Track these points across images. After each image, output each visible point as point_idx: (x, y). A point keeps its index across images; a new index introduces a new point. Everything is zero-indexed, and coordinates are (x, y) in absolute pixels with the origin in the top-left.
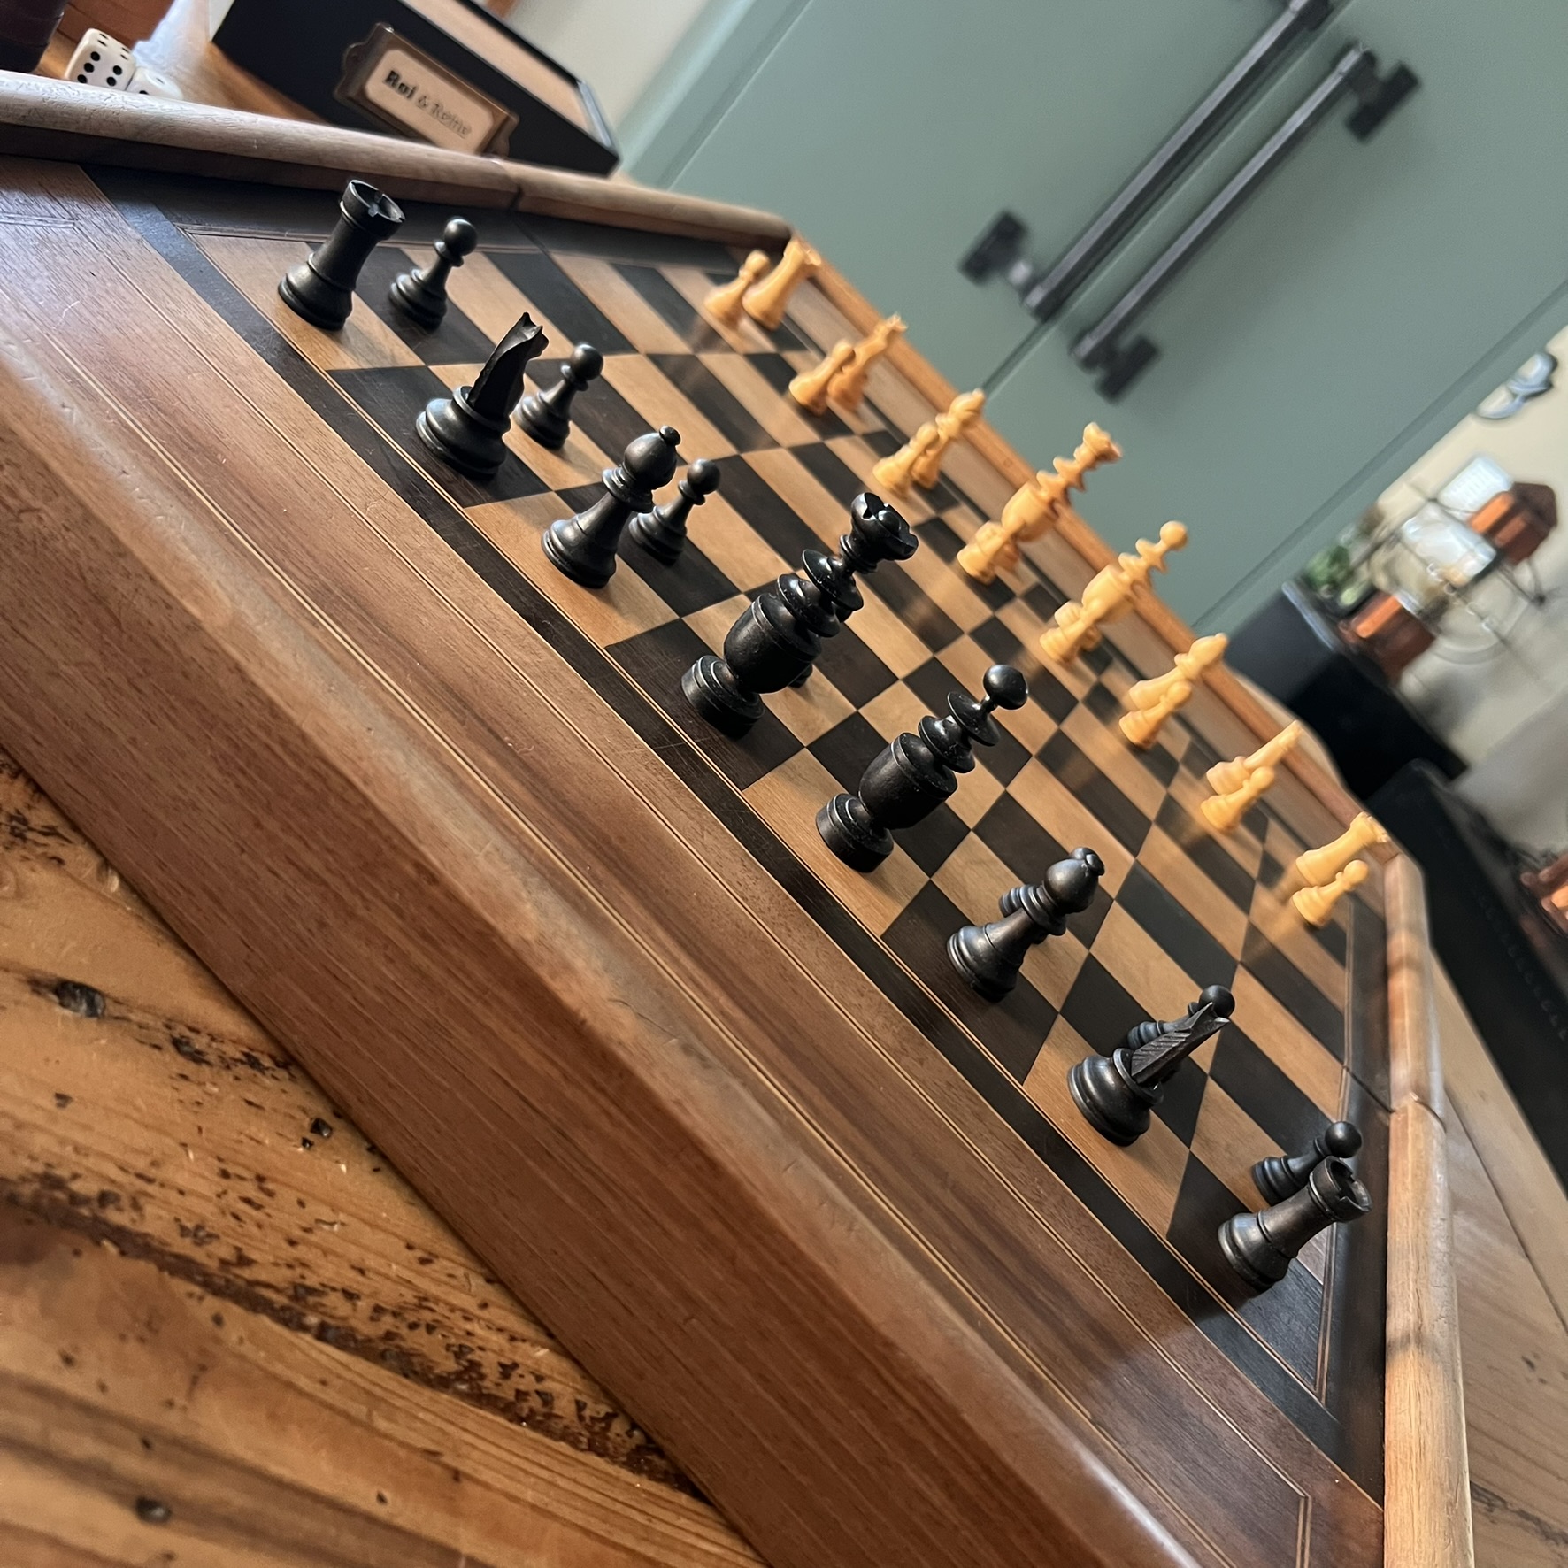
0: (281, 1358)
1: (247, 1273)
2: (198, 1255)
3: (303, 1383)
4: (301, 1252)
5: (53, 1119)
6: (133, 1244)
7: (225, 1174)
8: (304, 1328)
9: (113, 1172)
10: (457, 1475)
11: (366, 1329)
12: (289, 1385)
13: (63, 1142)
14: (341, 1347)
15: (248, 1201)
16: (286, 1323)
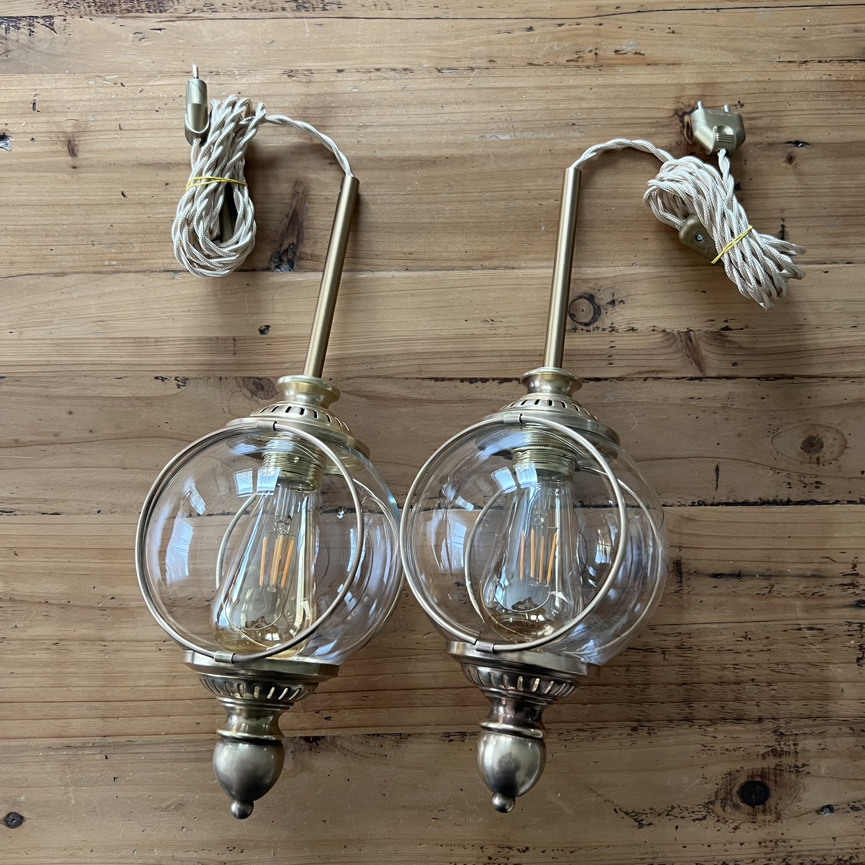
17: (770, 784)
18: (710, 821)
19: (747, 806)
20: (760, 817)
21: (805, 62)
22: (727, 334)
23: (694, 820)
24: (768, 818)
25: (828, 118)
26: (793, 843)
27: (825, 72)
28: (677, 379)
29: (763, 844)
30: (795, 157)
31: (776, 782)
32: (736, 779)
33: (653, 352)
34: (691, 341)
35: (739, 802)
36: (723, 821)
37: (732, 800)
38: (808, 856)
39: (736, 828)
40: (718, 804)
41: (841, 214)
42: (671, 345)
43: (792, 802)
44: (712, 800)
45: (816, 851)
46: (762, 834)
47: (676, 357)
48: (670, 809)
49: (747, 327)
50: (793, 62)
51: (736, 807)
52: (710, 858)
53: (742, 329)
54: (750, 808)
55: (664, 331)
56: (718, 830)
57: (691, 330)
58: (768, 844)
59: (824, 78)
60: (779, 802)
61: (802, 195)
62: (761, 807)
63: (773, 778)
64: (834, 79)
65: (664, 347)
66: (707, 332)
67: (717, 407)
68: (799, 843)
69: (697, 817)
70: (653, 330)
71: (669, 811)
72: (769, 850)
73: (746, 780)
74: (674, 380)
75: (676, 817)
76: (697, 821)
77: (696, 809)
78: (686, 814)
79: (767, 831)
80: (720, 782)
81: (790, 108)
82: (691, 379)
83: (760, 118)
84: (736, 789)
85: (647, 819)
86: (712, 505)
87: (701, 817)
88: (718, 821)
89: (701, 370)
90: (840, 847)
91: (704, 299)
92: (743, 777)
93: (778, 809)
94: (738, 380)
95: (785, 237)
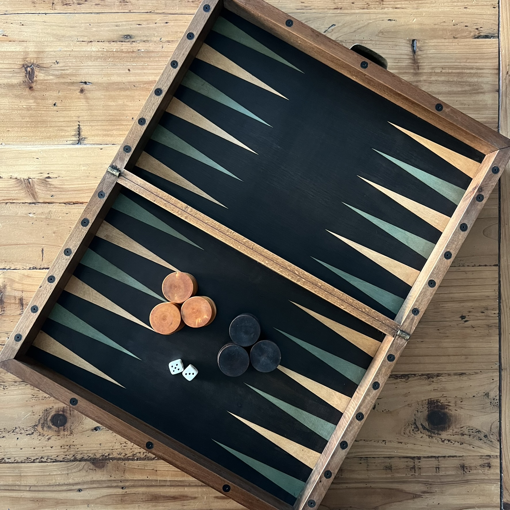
17: (68, 415)
18: (35, 435)
19: (55, 427)
20: (62, 433)
21: (91, 41)
22: (49, 180)
23: (27, 435)
24: (66, 433)
25: (102, 70)
26: (78, 446)
27: (101, 47)
28: (23, 203)
29: (63, 447)
30: (84, 89)
31: (70, 414)
32: (49, 412)
33: (10, 189)
34: (30, 184)
35: (51, 425)
36: (42, 435)
37: (47, 424)
38: (86, 453)
39: (49, 439)
40: (40, 426)
41: (108, 119)
42: (19, 186)
43: (79, 425)
44: (36, 424)
45: (91, 451)
46: (62, 442)
47: (22, 192)
48: (14, 429)
49: (59, 177)
50: (84, 41)
51: (49, 427)
52: (35, 455)
53: (56, 178)
54: (57, 428)
55: (16, 178)
56: (40, 440)
57: (30, 178)
58: (65, 447)
59: (100, 50)
60: (72, 425)
61: (88, 109)
62: (62, 428)
63: (69, 412)
64: (105, 50)
65: (16, 187)
66: (38, 179)
67: (43, 218)
68: (82, 447)
69: (29, 433)
70: (11, 178)
71: (14, 430)
72: (66, 450)
73: (55, 413)
74: (22, 204)
75: (18, 433)
76: (28, 435)
77: (28, 429)
78: (23, 432)
79: (65, 440)
80: (41, 414)
81: (82, 65)
82: (30, 203)
83: (67, 70)
84: (49, 418)
85: (2, 434)
86: (40, 269)
87: (31, 433)
88: (40, 435)
89: (35, 199)
90: (104, 448)
91: (38, 162)
92: (53, 411)
93: (72, 428)
94: (54, 204)
95: (80, 131)
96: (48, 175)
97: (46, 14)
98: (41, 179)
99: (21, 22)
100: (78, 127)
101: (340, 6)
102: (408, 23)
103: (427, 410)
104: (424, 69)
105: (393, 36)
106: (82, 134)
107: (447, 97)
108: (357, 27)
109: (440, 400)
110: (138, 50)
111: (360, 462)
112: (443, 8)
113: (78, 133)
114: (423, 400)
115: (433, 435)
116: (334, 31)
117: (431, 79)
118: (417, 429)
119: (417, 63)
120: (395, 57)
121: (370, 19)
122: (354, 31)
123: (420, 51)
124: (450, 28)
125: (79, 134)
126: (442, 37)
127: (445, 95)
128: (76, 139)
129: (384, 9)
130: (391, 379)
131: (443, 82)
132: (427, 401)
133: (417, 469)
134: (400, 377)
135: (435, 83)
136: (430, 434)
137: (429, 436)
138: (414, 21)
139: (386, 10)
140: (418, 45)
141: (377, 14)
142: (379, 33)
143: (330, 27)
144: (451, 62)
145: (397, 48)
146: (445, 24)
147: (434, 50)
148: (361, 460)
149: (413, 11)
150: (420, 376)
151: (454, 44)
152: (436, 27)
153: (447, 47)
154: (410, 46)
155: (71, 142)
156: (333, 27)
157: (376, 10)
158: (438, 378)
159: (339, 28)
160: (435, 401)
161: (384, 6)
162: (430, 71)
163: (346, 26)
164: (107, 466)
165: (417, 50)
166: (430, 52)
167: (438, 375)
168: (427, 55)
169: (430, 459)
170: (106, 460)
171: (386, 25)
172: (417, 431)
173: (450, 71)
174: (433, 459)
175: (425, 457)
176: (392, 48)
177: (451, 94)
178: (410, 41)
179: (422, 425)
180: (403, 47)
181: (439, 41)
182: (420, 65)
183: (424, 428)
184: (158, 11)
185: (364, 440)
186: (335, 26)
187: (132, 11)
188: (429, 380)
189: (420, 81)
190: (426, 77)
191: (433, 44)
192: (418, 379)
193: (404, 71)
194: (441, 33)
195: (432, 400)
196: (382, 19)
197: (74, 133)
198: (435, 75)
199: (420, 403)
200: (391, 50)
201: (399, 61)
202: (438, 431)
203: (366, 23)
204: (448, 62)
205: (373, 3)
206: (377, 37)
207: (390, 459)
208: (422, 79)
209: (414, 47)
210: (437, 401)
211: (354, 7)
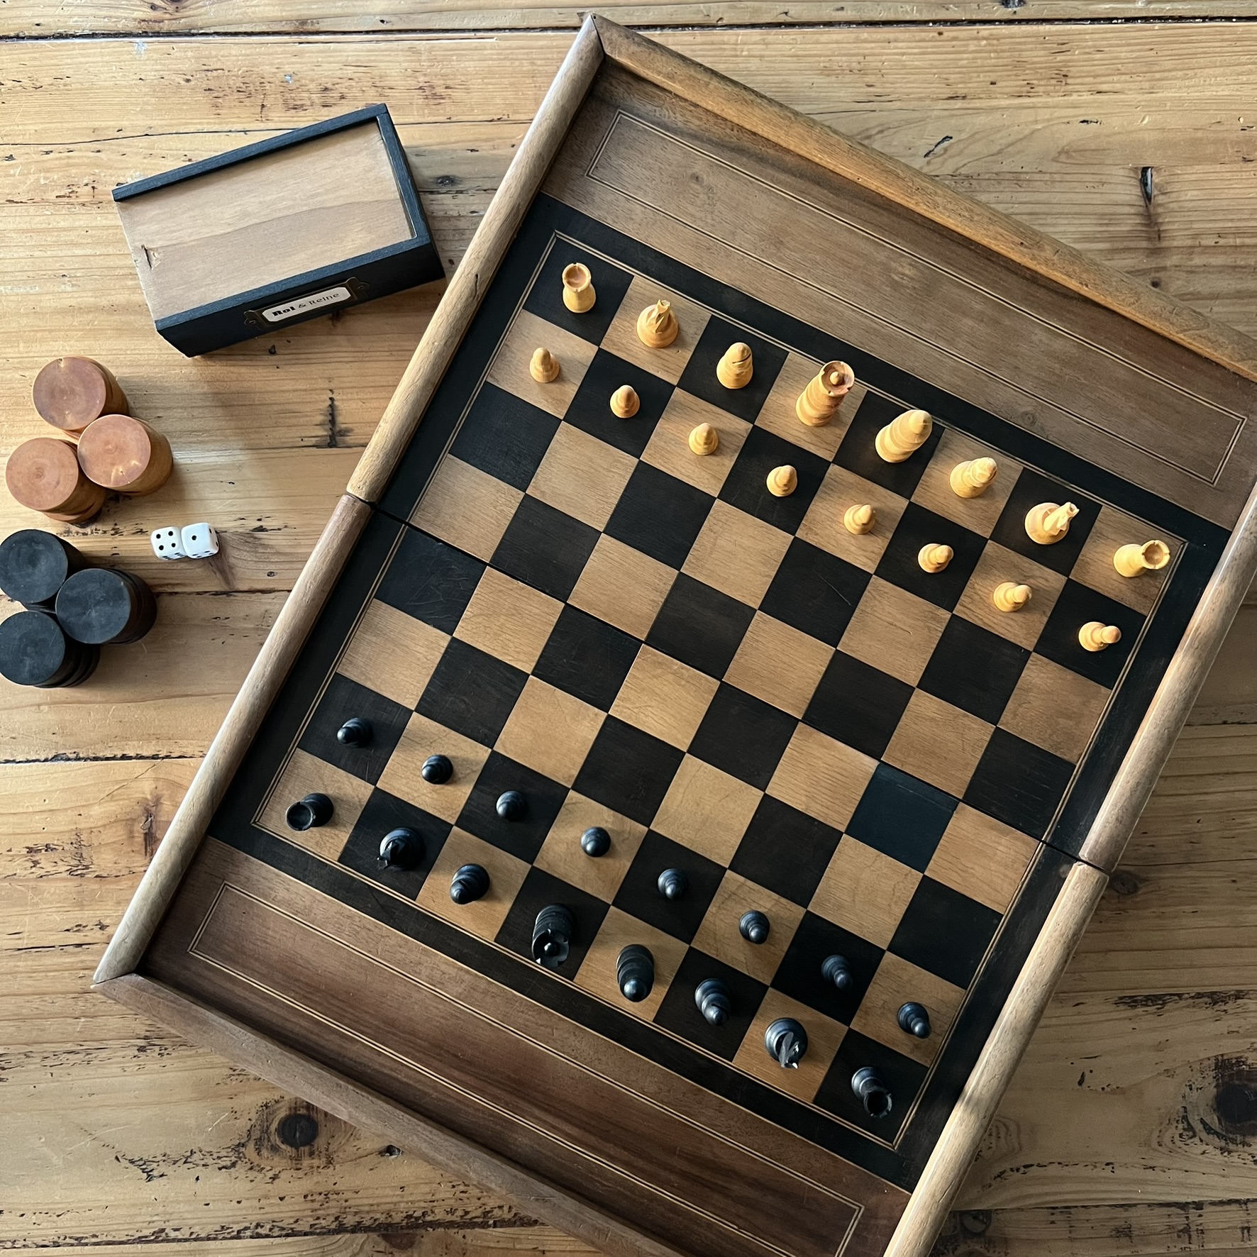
0: (485, 1240)
1: (469, 1217)
2: (454, 1218)
3: (492, 1245)
4: (482, 1201)
5: (403, 1197)
6: (435, 1224)
7: (454, 1187)
8: (489, 1226)
9: (423, 1204)
10: (544, 1252)
11: (507, 1216)
12: (489, 1247)
13: (407, 1203)
14: (501, 1227)
15: (462, 1192)
16: (483, 1228)
17: (320, 1117)
18: (241, 1169)
19: (289, 1148)
20: (306, 1162)
22: (261, 536)
23: (220, 1169)
24: (316, 1162)
26: (348, 1195)
28: (198, 593)
29: (309, 1198)
32: (274, 1112)
35: (279, 1143)
36: (257, 1168)
37: (269, 1141)
38: (368, 1212)
39: (274, 1178)
40: (251, 1146)
43: (348, 1141)
44: (243, 1141)
45: (378, 1205)
46: (307, 1184)
47: (197, 565)
48: (189, 1154)
49: (286, 527)
51: (275, 1149)
52: (240, 1218)
53: (280, 529)
54: (294, 1150)
56: (252, 1181)
58: (316, 1197)
60: (330, 1141)
62: (307, 1149)
66: (235, 533)
67: (250, 629)
68: (356, 1196)
69: (224, 1164)
71: (188, 1157)
72: (316, 1205)
73: (288, 1113)
74: (195, 596)
75: (197, 1165)
76: (223, 1170)
77: (223, 1153)
78: (209, 1160)
79: (315, 1179)
80: (254, 1116)
82: (216, 594)
84: (274, 1126)
85: (159, 1168)
87: (229, 1164)
88: (251, 1169)
89: (227, 581)
90: (411, 1199)
91: (233, 492)
92: (283, 1109)
93: (330, 1150)
94: (276, 594)
95: (336, 413)
96: (258, 524)
97: (245, 132)
98: (241, 534)
99: (186, 153)
100: (330, 403)
101: (961, 92)
102: (1130, 128)
103: (1214, 1084)
104: (1173, 238)
105: (1095, 161)
106: (340, 419)
107: (1234, 305)
108: (1004, 142)
109: (1247, 1058)
110: (472, 212)
111: (1053, 1218)
112: (1213, 88)
113: (330, 418)
114: (1202, 1060)
115: (1231, 1147)
116: (949, 153)
117: (1193, 263)
118: (1191, 1134)
119: (1156, 224)
120: (1103, 211)
121: (1036, 122)
122: (999, 152)
123: (1163, 194)
124: (1233, 136)
125: (333, 422)
126: (1213, 160)
127: (1228, 301)
128: (325, 433)
129: (1071, 95)
130: (1122, 1007)
131: (1222, 269)
132: (1213, 1061)
133: (1194, 1234)
134: (1142, 1001)
135: (1204, 272)
136: (1223, 1144)
137: (1222, 1150)
138: (1145, 122)
139: (1075, 97)
140: (1156, 180)
141: (1054, 107)
142: (1060, 153)
143: (939, 143)
144: (1239, 220)
145: (1106, 188)
146: (1219, 128)
147: (1195, 193)
148: (1053, 1214)
149: (1140, 97)
150: (1192, 997)
151: (1245, 175)
152: (1200, 134)
153: (1227, 182)
154: (1137, 183)
155: (313, 441)
156: (946, 143)
157: (1050, 100)
158: (1239, 1001)
159: (961, 146)
160: (1234, 1061)
161: (1070, 87)
162: (1189, 242)
163: (979, 140)
164: (420, 1242)
165: (1155, 192)
166: (1187, 198)
167: (1238, 995)
168: (1180, 204)
169: (1227, 1208)
170: (418, 1226)
171: (1074, 133)
172: (1191, 1138)
173: (1238, 241)
174: (1234, 1207)
175: (1213, 1203)
176: (1093, 190)
177: (1242, 298)
178: (1136, 173)
179: (1202, 1121)
180: (1120, 186)
181: (1208, 168)
182: (1162, 228)
183: (1209, 1130)
184: (517, 117)
185: (1060, 1163)
186: (951, 141)
187: (453, 120)
188: (1217, 1007)
189: (1164, 268)
190: (1180, 256)
191: (1193, 177)
192: (1188, 1007)
193: (1126, 244)
194: (1210, 149)
195: (1225, 1057)
196: (1066, 120)
197: (320, 418)
198: (1203, 253)
199: (1196, 1066)
200: (1090, 196)
201: (1111, 219)
202: (1244, 1135)
203: (1027, 132)
204: (1232, 220)
205: (1042, 83)
206: (1054, 164)
207: (1126, 1210)
208: (1168, 263)
209: (1146, 185)
210: (1239, 1061)
211: (995, 92)
